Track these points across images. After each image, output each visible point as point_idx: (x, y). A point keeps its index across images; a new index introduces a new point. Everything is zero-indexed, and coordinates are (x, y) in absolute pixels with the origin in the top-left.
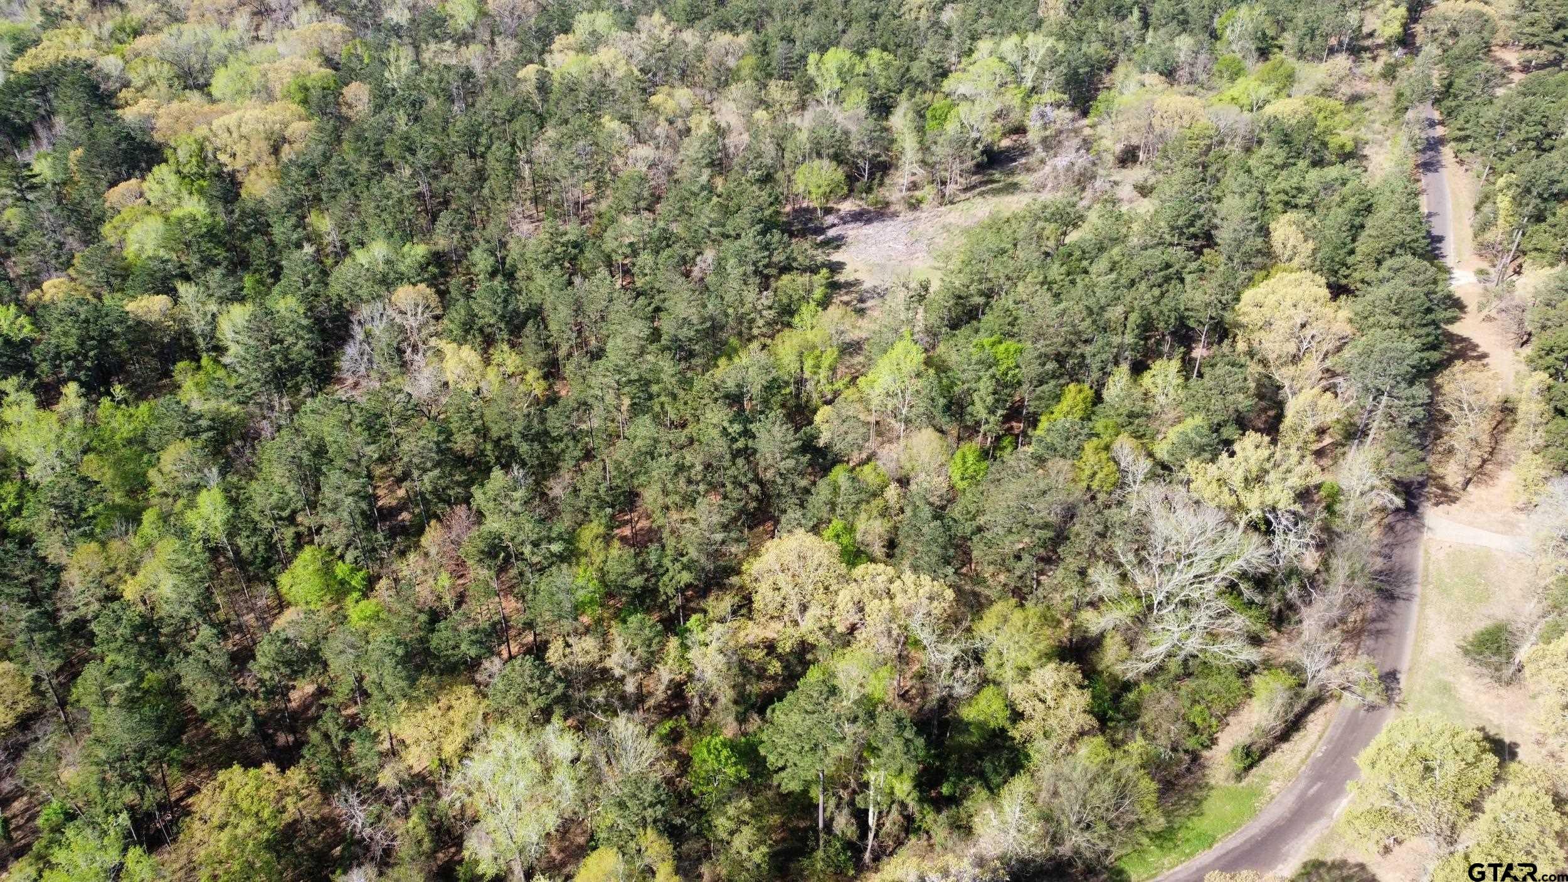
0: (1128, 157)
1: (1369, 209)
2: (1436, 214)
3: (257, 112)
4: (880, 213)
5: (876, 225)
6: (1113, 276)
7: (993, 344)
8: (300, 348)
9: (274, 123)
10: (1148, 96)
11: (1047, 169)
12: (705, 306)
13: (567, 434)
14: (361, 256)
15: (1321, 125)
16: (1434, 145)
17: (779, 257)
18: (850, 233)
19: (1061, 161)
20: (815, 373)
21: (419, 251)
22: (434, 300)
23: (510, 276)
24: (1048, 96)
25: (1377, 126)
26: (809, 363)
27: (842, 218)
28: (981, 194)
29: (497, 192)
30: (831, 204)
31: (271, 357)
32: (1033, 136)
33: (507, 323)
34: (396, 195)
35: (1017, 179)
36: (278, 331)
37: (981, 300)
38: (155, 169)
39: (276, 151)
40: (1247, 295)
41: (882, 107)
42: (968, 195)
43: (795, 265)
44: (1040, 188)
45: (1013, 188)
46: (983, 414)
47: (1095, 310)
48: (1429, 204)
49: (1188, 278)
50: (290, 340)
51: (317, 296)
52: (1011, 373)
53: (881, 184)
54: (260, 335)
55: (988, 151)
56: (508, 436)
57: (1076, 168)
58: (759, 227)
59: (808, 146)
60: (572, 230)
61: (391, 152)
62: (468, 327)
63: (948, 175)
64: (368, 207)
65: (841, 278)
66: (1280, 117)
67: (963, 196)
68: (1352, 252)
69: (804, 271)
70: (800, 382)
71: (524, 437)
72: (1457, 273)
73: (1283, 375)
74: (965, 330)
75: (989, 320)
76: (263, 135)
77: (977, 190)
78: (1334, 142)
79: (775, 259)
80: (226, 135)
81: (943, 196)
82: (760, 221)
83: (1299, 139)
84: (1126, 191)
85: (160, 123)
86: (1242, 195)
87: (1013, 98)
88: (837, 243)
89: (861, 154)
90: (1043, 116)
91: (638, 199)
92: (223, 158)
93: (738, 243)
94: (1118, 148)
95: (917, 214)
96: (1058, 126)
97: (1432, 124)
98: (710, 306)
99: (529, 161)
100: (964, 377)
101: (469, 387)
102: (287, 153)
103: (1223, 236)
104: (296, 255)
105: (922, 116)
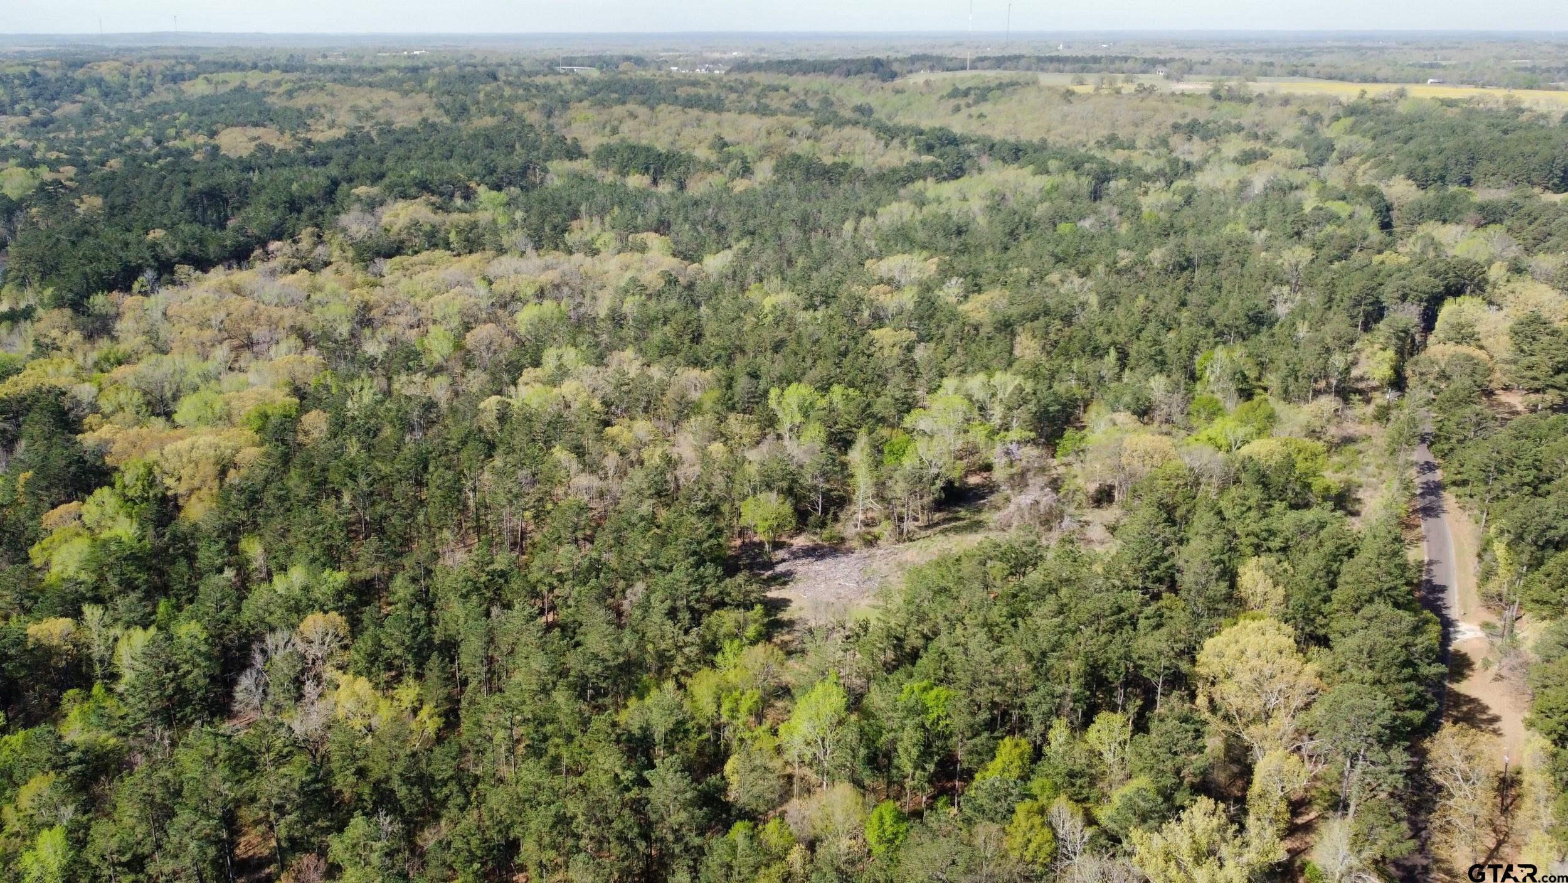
0: (1104, 497)
1: (1350, 554)
2: (1436, 562)
3: (211, 439)
4: (836, 548)
5: (829, 561)
6: (1059, 620)
7: (925, 690)
8: (196, 677)
9: (226, 448)
10: (1118, 435)
11: (1012, 507)
12: (620, 641)
13: (451, 778)
14: (280, 583)
15: (1301, 466)
16: (1434, 489)
17: (712, 591)
18: (800, 568)
19: (1024, 499)
20: (733, 717)
21: (339, 578)
22: (344, 629)
23: (430, 607)
24: (1015, 434)
25: (1371, 469)
26: (727, 705)
27: (793, 554)
28: (943, 532)
29: (433, 519)
30: (784, 539)
31: (161, 685)
32: (999, 474)
33: (415, 655)
34: (330, 521)
35: (983, 517)
36: (174, 658)
37: (920, 642)
38: (97, 492)
39: (223, 473)
40: (1208, 643)
41: (841, 441)
42: (930, 532)
43: (727, 599)
44: (1005, 527)
45: (976, 526)
46: (909, 769)
47: (1036, 655)
48: (1429, 551)
49: (1142, 623)
50: (186, 667)
51: (228, 622)
52: (942, 723)
53: (836, 519)
54: (155, 661)
55: (949, 487)
56: (388, 779)
57: (1041, 507)
58: (692, 560)
59: (758, 479)
60: (502, 560)
61: (334, 477)
62: (373, 658)
63: (904, 510)
64: (298, 533)
65: (784, 616)
66: (1256, 458)
67: (923, 534)
68: (1327, 600)
69: (738, 606)
70: (718, 729)
71: (405, 780)
72: (1462, 626)
73: (1251, 734)
74: (899, 675)
75: (926, 662)
76: (212, 460)
77: (940, 528)
78: (1317, 485)
79: (708, 594)
80: (176, 459)
81: (901, 533)
82: (695, 553)
83: (1277, 480)
84: (1096, 532)
85: (116, 448)
86: (1209, 537)
87: (978, 434)
88: (784, 579)
89: (815, 488)
90: (1008, 453)
91: (576, 528)
92: (169, 482)
93: (669, 577)
94: (1092, 488)
95: (873, 550)
96: (1024, 463)
97: (1430, 467)
98: (626, 641)
99: (474, 490)
100: (888, 724)
101: (358, 724)
102: (233, 477)
103: (1186, 580)
104: (216, 579)
105: (881, 452)
